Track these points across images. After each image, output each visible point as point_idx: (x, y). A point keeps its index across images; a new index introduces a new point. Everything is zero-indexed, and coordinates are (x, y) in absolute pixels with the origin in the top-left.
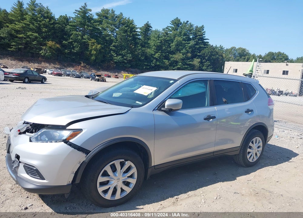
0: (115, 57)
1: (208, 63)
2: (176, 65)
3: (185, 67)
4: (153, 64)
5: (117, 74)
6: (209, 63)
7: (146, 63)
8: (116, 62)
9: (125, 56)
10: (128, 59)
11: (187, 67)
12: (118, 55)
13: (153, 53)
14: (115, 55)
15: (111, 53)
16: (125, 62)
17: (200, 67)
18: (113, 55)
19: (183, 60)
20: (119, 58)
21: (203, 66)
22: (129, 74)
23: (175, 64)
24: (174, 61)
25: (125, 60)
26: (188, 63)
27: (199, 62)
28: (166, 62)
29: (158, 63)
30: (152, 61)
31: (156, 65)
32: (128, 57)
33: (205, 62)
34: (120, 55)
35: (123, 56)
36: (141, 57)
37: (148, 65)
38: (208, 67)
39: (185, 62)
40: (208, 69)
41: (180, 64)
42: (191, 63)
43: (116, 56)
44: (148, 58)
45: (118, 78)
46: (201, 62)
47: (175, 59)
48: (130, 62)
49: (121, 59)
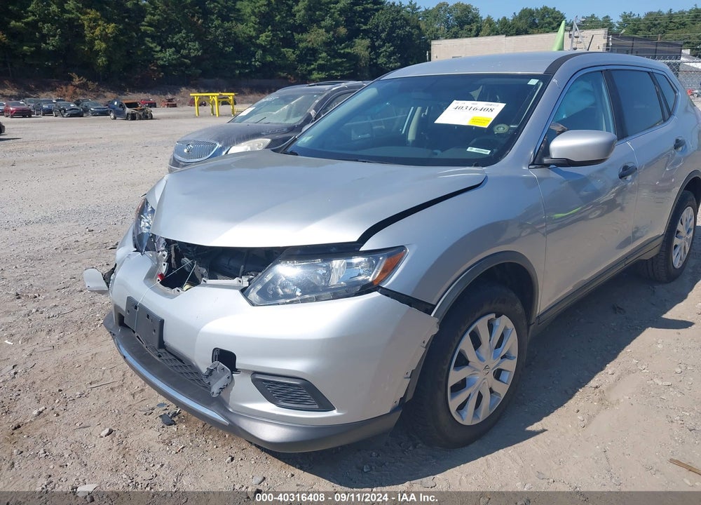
0: (157, 52)
1: (388, 48)
2: (312, 58)
3: (336, 63)
4: (255, 61)
5: (170, 96)
6: (392, 48)
7: (240, 62)
8: (163, 67)
9: (182, 47)
10: (192, 55)
11: (342, 62)
12: (164, 47)
13: (254, 34)
14: (158, 48)
15: (145, 44)
16: (185, 63)
17: (371, 59)
18: (151, 48)
19: (328, 44)
20: (170, 55)
21: (378, 55)
22: (201, 93)
23: (311, 56)
24: (308, 49)
25: (186, 57)
26: (342, 51)
27: (368, 47)
28: (289, 52)
29: (269, 58)
30: (253, 55)
31: (265, 65)
32: (190, 49)
33: (380, 47)
34: (170, 45)
35: (178, 48)
36: (224, 47)
37: (244, 66)
38: (389, 57)
39: (334, 49)
40: (391, 63)
41: (324, 55)
42: (349, 51)
43: (161, 51)
44: (244, 48)
45: (175, 106)
46: (372, 47)
47: (310, 45)
48: (197, 61)
49: (175, 57)
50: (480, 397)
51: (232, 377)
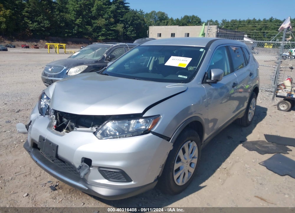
0: (30, 24)
1: (131, 28)
2: (99, 31)
3: (109, 33)
4: (75, 31)
5: (36, 44)
6: (133, 28)
7: (67, 31)
8: (32, 30)
9: (41, 22)
10: (46, 26)
11: (112, 33)
12: (33, 22)
13: (74, 19)
14: (31, 22)
15: (24, 20)
16: (42, 30)
17: (124, 32)
18: (27, 22)
19: (106, 25)
20: (35, 26)
21: (127, 31)
22: (50, 43)
23: (99, 30)
24: (97, 27)
25: (43, 27)
26: (112, 29)
27: (123, 27)
28: (90, 28)
29: (80, 30)
30: (74, 28)
31: (79, 32)
32: (45, 24)
33: (128, 27)
34: (36, 21)
35: (39, 23)
36: (60, 23)
37: (70, 33)
38: (131, 32)
39: (109, 28)
40: (132, 34)
41: (104, 29)
42: (115, 28)
43: (32, 24)
44: (69, 25)
45: (38, 48)
46: (125, 28)
47: (98, 25)
48: (48, 29)
49: (38, 26)
50: (185, 174)
51: (90, 169)
